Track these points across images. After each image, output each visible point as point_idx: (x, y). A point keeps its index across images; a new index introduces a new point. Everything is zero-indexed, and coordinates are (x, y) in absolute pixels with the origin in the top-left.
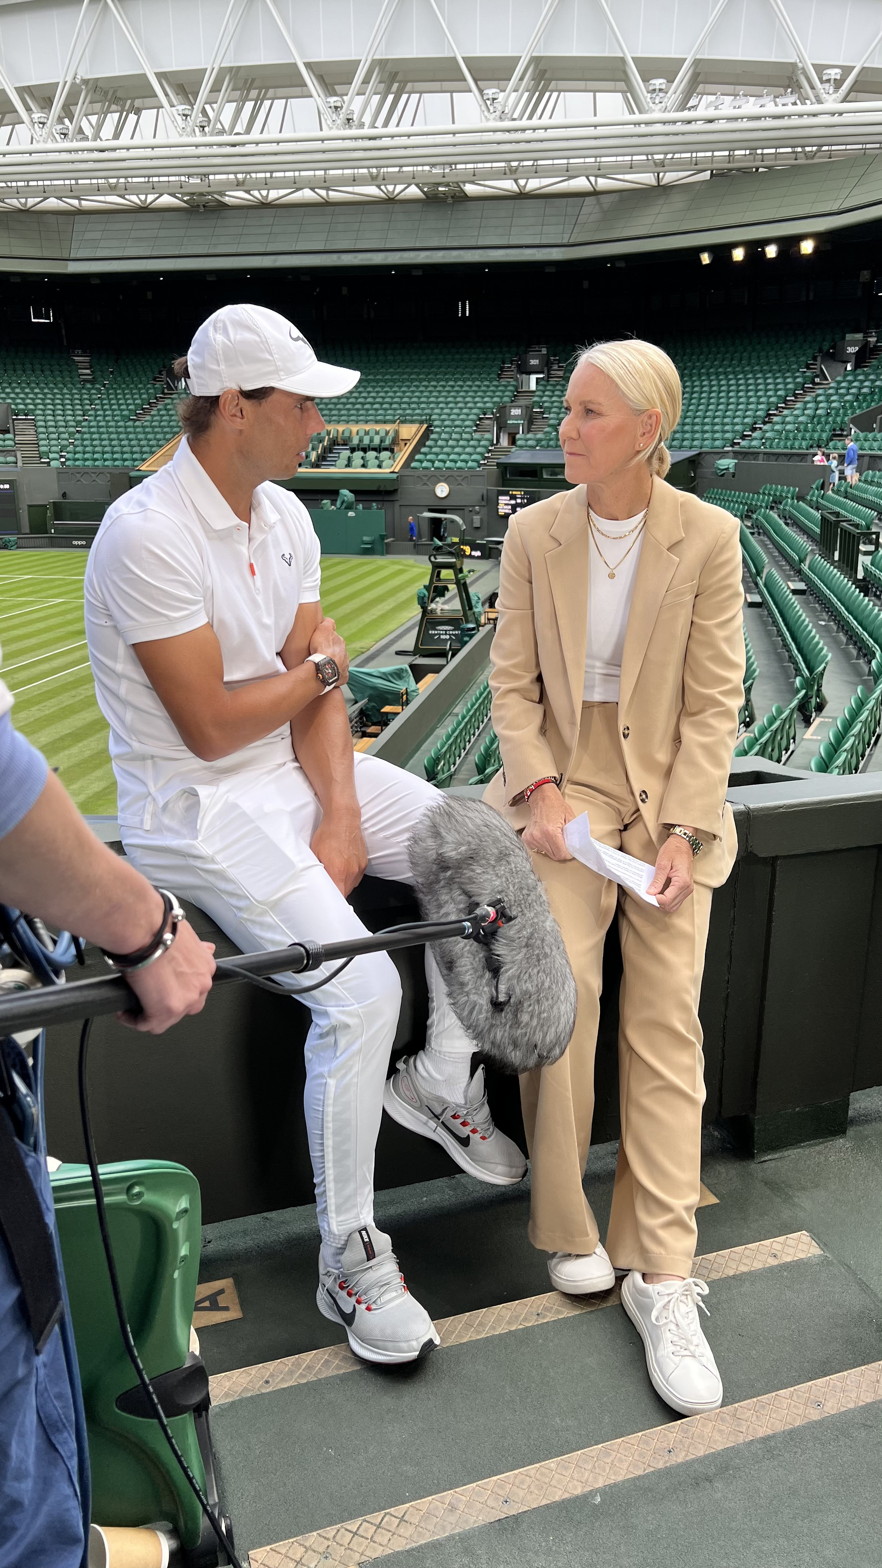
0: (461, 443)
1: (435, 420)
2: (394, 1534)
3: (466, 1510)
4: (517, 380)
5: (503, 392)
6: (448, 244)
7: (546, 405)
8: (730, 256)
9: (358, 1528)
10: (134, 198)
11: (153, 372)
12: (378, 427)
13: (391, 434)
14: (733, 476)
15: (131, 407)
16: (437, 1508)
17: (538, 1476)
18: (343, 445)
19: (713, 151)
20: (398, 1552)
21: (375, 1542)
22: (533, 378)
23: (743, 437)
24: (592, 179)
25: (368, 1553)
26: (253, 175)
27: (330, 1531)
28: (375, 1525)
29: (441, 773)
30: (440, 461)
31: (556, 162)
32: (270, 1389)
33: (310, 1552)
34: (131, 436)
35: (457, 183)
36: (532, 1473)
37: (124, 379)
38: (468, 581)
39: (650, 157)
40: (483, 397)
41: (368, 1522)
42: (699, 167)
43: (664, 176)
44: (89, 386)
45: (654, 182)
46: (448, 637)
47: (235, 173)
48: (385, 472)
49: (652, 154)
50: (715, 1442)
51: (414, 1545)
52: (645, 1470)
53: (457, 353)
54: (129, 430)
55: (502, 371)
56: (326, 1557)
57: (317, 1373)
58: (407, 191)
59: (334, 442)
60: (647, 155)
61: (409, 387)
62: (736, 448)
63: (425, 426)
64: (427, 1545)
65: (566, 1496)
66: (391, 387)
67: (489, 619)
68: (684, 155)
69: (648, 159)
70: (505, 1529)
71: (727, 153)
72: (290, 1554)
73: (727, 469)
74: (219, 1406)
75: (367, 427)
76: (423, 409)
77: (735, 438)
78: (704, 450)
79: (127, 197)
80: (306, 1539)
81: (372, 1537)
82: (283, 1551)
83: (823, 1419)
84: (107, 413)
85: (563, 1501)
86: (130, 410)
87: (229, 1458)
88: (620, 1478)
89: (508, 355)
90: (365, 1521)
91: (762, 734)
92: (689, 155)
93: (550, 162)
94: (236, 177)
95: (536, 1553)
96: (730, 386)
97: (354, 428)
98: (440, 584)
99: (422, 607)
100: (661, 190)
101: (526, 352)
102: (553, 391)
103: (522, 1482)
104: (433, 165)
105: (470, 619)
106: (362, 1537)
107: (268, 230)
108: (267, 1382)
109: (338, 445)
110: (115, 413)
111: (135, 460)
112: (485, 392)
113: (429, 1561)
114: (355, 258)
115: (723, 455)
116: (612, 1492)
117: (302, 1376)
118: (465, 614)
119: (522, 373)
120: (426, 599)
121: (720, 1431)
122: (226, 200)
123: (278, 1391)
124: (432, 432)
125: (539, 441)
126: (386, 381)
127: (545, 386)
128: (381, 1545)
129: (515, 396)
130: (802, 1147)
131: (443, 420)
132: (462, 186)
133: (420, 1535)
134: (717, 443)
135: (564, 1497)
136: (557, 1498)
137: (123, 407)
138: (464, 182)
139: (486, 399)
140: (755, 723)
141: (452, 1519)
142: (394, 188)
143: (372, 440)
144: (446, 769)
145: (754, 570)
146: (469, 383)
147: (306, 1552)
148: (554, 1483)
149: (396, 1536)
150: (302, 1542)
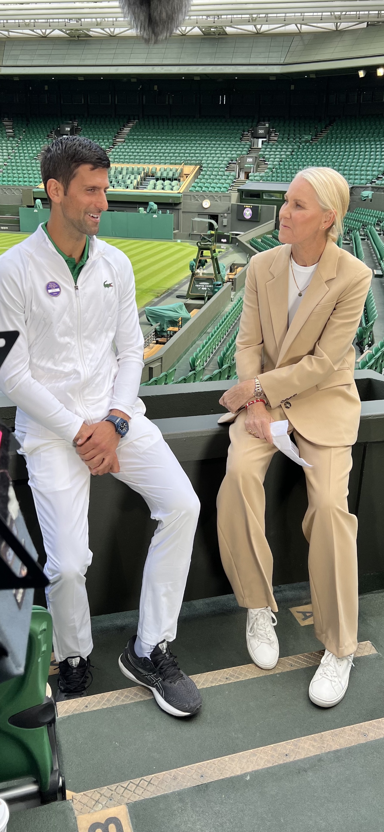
0: (218, 177)
1: (203, 164)
2: (145, 790)
3: (182, 780)
4: (251, 142)
5: (243, 148)
6: (215, 62)
7: (266, 156)
8: (376, 73)
9: (127, 786)
10: (39, 31)
11: (47, 132)
12: (171, 167)
13: (179, 171)
14: (371, 201)
15: (34, 152)
16: (167, 778)
17: (219, 764)
18: (152, 176)
19: (369, 11)
20: (146, 799)
21: (135, 793)
22: (260, 140)
23: (378, 178)
24: (299, 26)
25: (131, 799)
26: (106, 19)
27: (113, 787)
28: (136, 785)
29: (198, 366)
30: (205, 187)
31: (278, 15)
32: (88, 710)
33: (103, 797)
34: (34, 168)
35: (222, 26)
36: (216, 762)
37: (31, 135)
38: (218, 257)
39: (332, 13)
40: (231, 151)
41: (132, 783)
42: (361, 20)
43: (340, 25)
44: (11, 139)
45: (334, 28)
46: (206, 289)
47: (96, 18)
48: (175, 192)
49: (334, 12)
50: (310, 751)
51: (155, 796)
52: (273, 764)
53: (218, 125)
54: (33, 165)
55: (243, 136)
56: (111, 800)
57: (112, 703)
58: (193, 30)
59: (147, 175)
60: (331, 13)
61: (190, 144)
62: (373, 185)
63: (198, 167)
64: (161, 796)
65: (233, 775)
66: (180, 144)
67: (229, 279)
68: (352, 13)
69: (331, 15)
70: (201, 790)
71: (377, 12)
72: (93, 797)
73: (367, 197)
74: (61, 718)
75: (166, 166)
76: (198, 157)
77: (373, 179)
78: (355, 185)
79: (35, 30)
80: (101, 790)
81: (134, 790)
82: (90, 795)
83: (367, 743)
84: (21, 155)
85: (231, 778)
86: (34, 153)
87: (66, 745)
88: (260, 768)
89: (246, 127)
90: (131, 782)
91: (376, 352)
92: (355, 13)
93: (275, 15)
94: (96, 20)
95: (215, 803)
96: (372, 148)
97: (158, 167)
98: (202, 259)
99: (192, 272)
100: (338, 33)
101: (257, 126)
102: (271, 149)
103: (211, 767)
104: (208, 16)
105: (218, 279)
106: (129, 790)
107: (113, 51)
108: (87, 706)
109: (149, 176)
110: (26, 155)
111: (36, 182)
112: (232, 148)
113: (162, 804)
114: (162, 69)
115: (366, 188)
116: (255, 775)
117: (104, 704)
118: (216, 277)
119: (254, 138)
120: (194, 267)
121: (313, 746)
122: (91, 33)
123: (92, 711)
124: (202, 170)
125: (262, 177)
126: (177, 140)
127: (267, 145)
128: (138, 795)
129: (250, 151)
130: (374, 593)
131: (208, 164)
132: (224, 28)
133: (158, 790)
134: (362, 181)
135: (231, 776)
136: (228, 776)
137: (30, 152)
138: (226, 26)
139: (233, 152)
140: (374, 345)
141: (175, 783)
142: (186, 29)
143: (168, 174)
144: (201, 364)
145: (379, 257)
146: (224, 143)
147: (101, 796)
148: (227, 768)
149: (146, 791)
150: (99, 791)
